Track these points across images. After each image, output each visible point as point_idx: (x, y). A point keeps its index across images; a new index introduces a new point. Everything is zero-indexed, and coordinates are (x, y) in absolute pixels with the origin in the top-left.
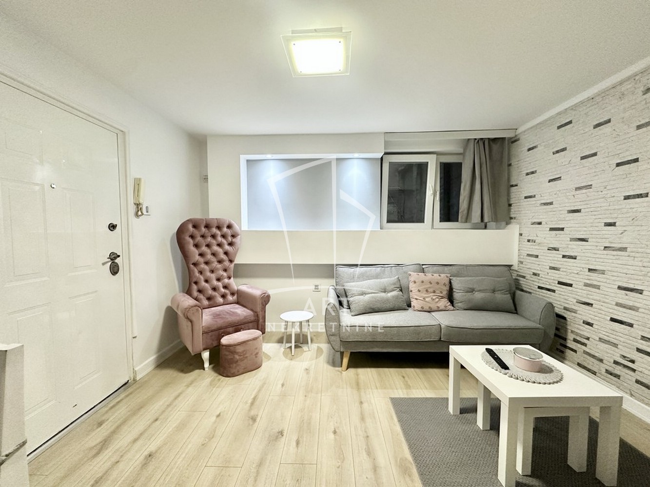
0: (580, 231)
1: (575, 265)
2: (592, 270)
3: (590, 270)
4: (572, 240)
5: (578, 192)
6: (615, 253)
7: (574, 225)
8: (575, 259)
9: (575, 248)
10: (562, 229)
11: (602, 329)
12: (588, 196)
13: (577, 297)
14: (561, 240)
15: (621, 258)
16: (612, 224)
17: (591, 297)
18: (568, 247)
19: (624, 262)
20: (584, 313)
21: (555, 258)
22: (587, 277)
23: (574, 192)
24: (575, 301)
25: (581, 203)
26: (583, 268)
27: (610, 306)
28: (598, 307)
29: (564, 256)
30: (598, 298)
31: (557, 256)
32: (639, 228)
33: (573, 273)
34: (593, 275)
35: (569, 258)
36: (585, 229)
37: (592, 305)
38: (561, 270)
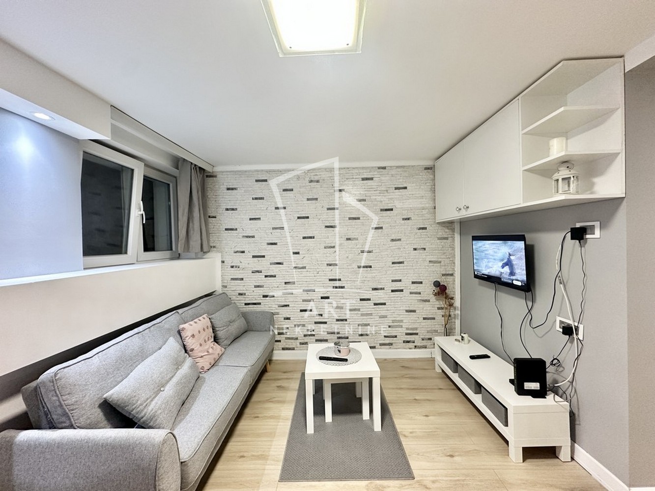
0: (277, 257)
1: (275, 281)
2: (287, 283)
3: (286, 283)
4: (271, 264)
5: (274, 231)
6: (299, 270)
7: (272, 254)
8: (275, 277)
9: (274, 270)
10: (264, 256)
11: (296, 318)
12: (281, 234)
13: (278, 303)
14: (263, 265)
15: (303, 273)
16: (298, 253)
17: (288, 300)
18: (269, 269)
19: (305, 275)
20: (285, 312)
21: (260, 279)
22: (284, 288)
23: (271, 231)
24: (277, 306)
25: (278, 239)
26: (281, 282)
27: (300, 303)
28: (292, 306)
29: (266, 276)
30: (292, 300)
31: (262, 276)
32: (312, 255)
33: (275, 287)
34: (288, 286)
35: (270, 277)
36: (281, 256)
37: (289, 305)
38: (265, 286)
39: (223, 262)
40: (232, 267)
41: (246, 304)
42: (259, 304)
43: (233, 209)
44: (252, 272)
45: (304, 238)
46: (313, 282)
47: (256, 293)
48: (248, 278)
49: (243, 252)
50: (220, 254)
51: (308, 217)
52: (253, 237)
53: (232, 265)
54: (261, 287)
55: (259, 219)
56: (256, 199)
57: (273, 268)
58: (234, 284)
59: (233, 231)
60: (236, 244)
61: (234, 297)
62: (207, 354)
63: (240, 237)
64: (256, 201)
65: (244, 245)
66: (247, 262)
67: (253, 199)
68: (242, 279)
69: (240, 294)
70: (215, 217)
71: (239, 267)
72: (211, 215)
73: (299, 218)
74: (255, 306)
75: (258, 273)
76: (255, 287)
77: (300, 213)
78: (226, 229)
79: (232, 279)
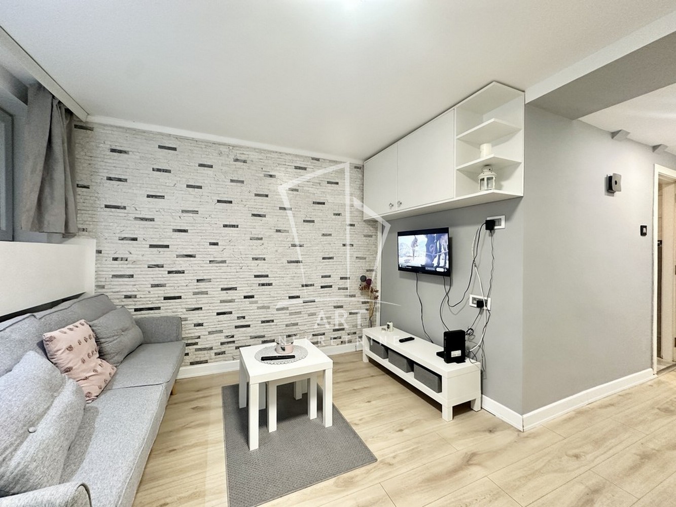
0: (187, 249)
1: (183, 278)
2: (200, 280)
3: (198, 281)
4: (178, 256)
5: (185, 214)
6: (218, 265)
7: (179, 243)
8: (184, 273)
9: (182, 264)
10: (167, 246)
11: (211, 324)
12: (194, 219)
13: (187, 306)
14: (165, 258)
15: (222, 268)
16: (216, 244)
17: (200, 302)
18: (175, 263)
19: (225, 271)
20: (195, 317)
21: (160, 275)
22: (195, 287)
23: (180, 214)
24: (185, 310)
25: (189, 225)
26: (191, 280)
27: (216, 305)
28: (206, 308)
29: (169, 272)
30: (207, 302)
31: (163, 272)
32: (233, 247)
33: (182, 286)
34: (201, 284)
35: (175, 273)
36: (193, 247)
37: (201, 308)
38: (167, 285)
39: (99, 252)
40: (115, 259)
41: (136, 310)
42: (159, 308)
43: (120, 180)
44: (149, 267)
45: (225, 226)
46: (235, 279)
47: (154, 294)
48: (141, 274)
49: (135, 239)
50: (95, 241)
51: (231, 202)
52: (152, 220)
53: (116, 256)
54: (161, 286)
55: (163, 197)
56: (159, 170)
57: (181, 262)
58: (117, 283)
59: (118, 210)
60: (123, 228)
61: (118, 301)
62: (94, 373)
63: (131, 219)
64: (158, 173)
65: (138, 230)
66: (141, 253)
67: (153, 170)
68: (132, 276)
69: (127, 297)
70: (87, 187)
71: (127, 260)
72: (80, 183)
73: (219, 201)
74: (152, 312)
75: (157, 269)
76: (152, 287)
77: (220, 195)
78: (107, 206)
79: (114, 276)
